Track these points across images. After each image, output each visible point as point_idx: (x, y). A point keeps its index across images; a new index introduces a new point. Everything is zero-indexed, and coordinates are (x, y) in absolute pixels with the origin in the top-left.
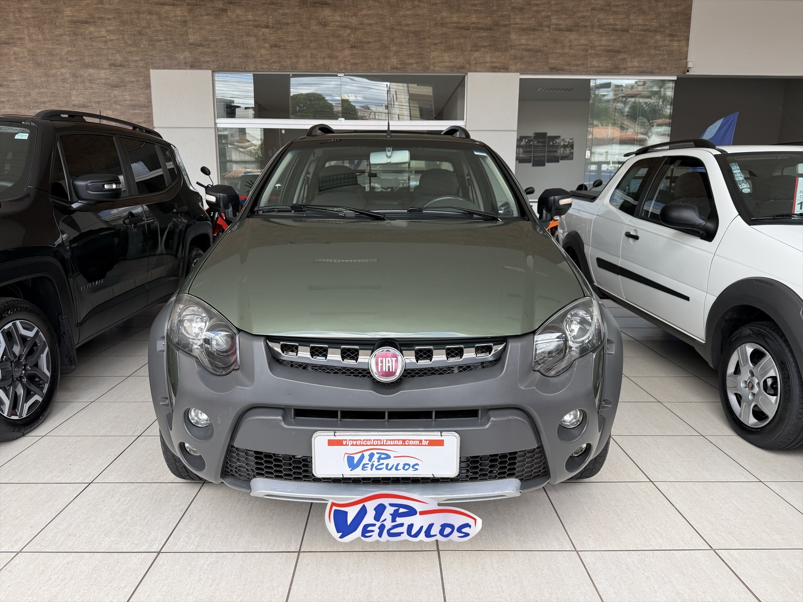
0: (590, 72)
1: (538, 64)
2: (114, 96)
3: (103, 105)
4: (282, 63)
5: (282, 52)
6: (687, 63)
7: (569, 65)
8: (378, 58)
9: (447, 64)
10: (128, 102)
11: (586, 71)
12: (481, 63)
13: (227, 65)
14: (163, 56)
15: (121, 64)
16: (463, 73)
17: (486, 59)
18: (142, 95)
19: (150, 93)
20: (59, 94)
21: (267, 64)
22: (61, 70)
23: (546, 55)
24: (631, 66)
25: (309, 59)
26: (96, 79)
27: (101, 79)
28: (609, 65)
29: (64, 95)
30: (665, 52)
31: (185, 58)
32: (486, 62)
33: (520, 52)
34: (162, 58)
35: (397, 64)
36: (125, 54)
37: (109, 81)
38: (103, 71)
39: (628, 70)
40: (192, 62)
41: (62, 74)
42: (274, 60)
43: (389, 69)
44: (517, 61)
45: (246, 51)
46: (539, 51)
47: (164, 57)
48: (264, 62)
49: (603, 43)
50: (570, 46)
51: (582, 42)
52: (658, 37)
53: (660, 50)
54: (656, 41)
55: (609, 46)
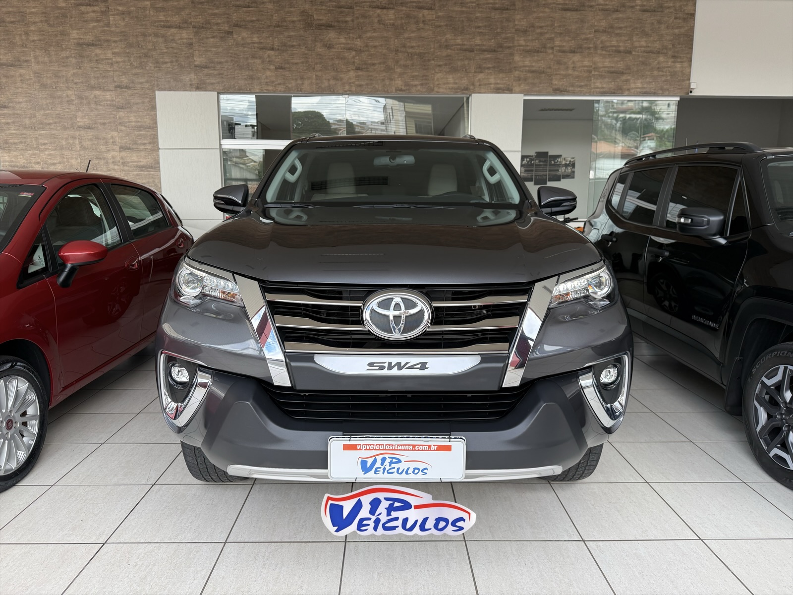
0: (593, 93)
1: (542, 85)
2: (120, 118)
3: (109, 126)
4: (287, 85)
5: (287, 73)
6: (689, 84)
7: (573, 86)
8: (383, 80)
9: (451, 86)
10: (133, 124)
11: (590, 92)
12: (485, 85)
13: (232, 87)
14: (168, 78)
15: (126, 86)
16: (467, 94)
17: (490, 80)
18: (148, 117)
19: (156, 115)
20: (64, 115)
21: (273, 86)
22: (67, 91)
23: (550, 76)
24: (634, 86)
25: (314, 81)
26: (102, 100)
27: (107, 101)
28: (612, 86)
29: (70, 116)
30: (668, 74)
31: (190, 80)
32: (491, 84)
33: (525, 73)
34: (167, 80)
35: (402, 85)
36: (131, 76)
37: (114, 103)
38: (108, 93)
39: (632, 91)
40: (198, 84)
41: (67, 96)
42: (279, 82)
43: (394, 91)
44: (520, 82)
45: (251, 73)
46: (543, 72)
47: (170, 79)
48: (269, 84)
49: (607, 64)
50: (573, 67)
51: (586, 63)
52: (661, 59)
53: (662, 71)
54: (659, 63)
55: (612, 67)
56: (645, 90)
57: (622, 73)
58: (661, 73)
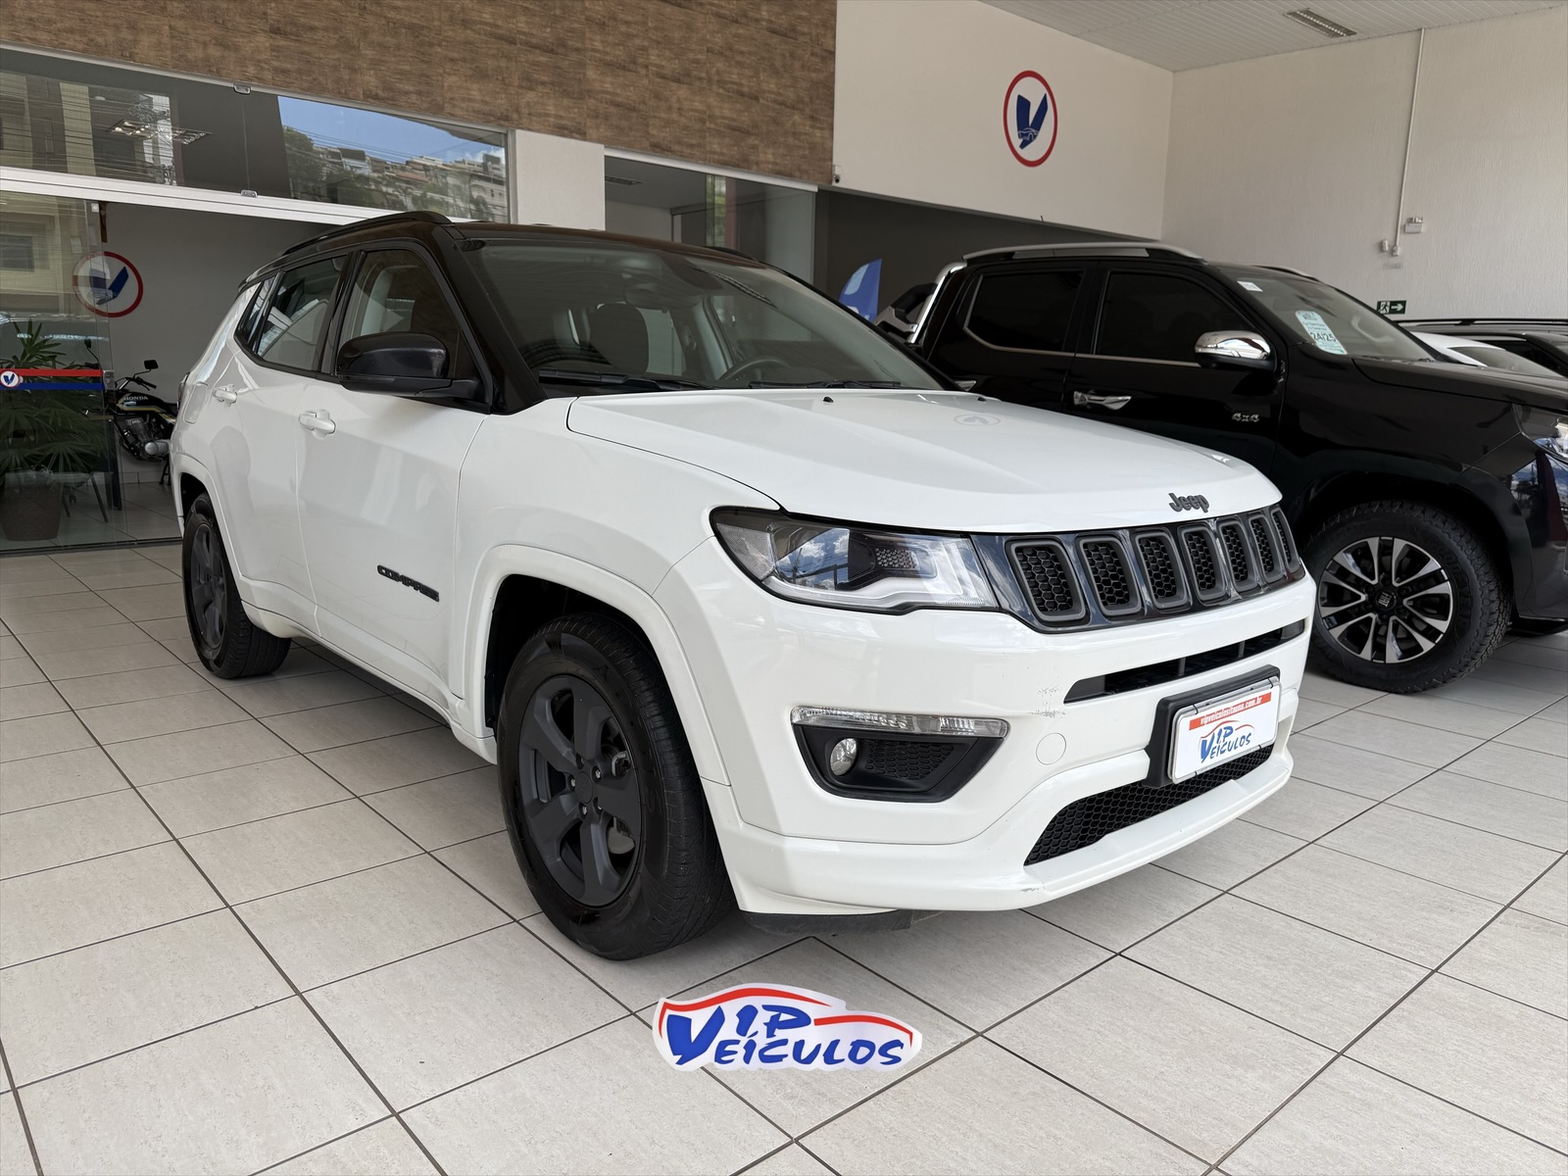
0: (709, 161)
1: (633, 133)
6: (832, 167)
7: (680, 143)
8: (336, 68)
9: (477, 105)
11: (703, 159)
12: (540, 115)
17: (549, 108)
25: (165, 39)
28: (735, 153)
32: (548, 115)
33: (604, 105)
35: (376, 87)
39: (761, 166)
44: (599, 121)
46: (634, 109)
49: (726, 112)
50: (679, 109)
51: (697, 105)
52: (797, 118)
53: (799, 140)
54: (794, 124)
55: (734, 119)
56: (778, 168)
57: (748, 133)
58: (797, 142)
